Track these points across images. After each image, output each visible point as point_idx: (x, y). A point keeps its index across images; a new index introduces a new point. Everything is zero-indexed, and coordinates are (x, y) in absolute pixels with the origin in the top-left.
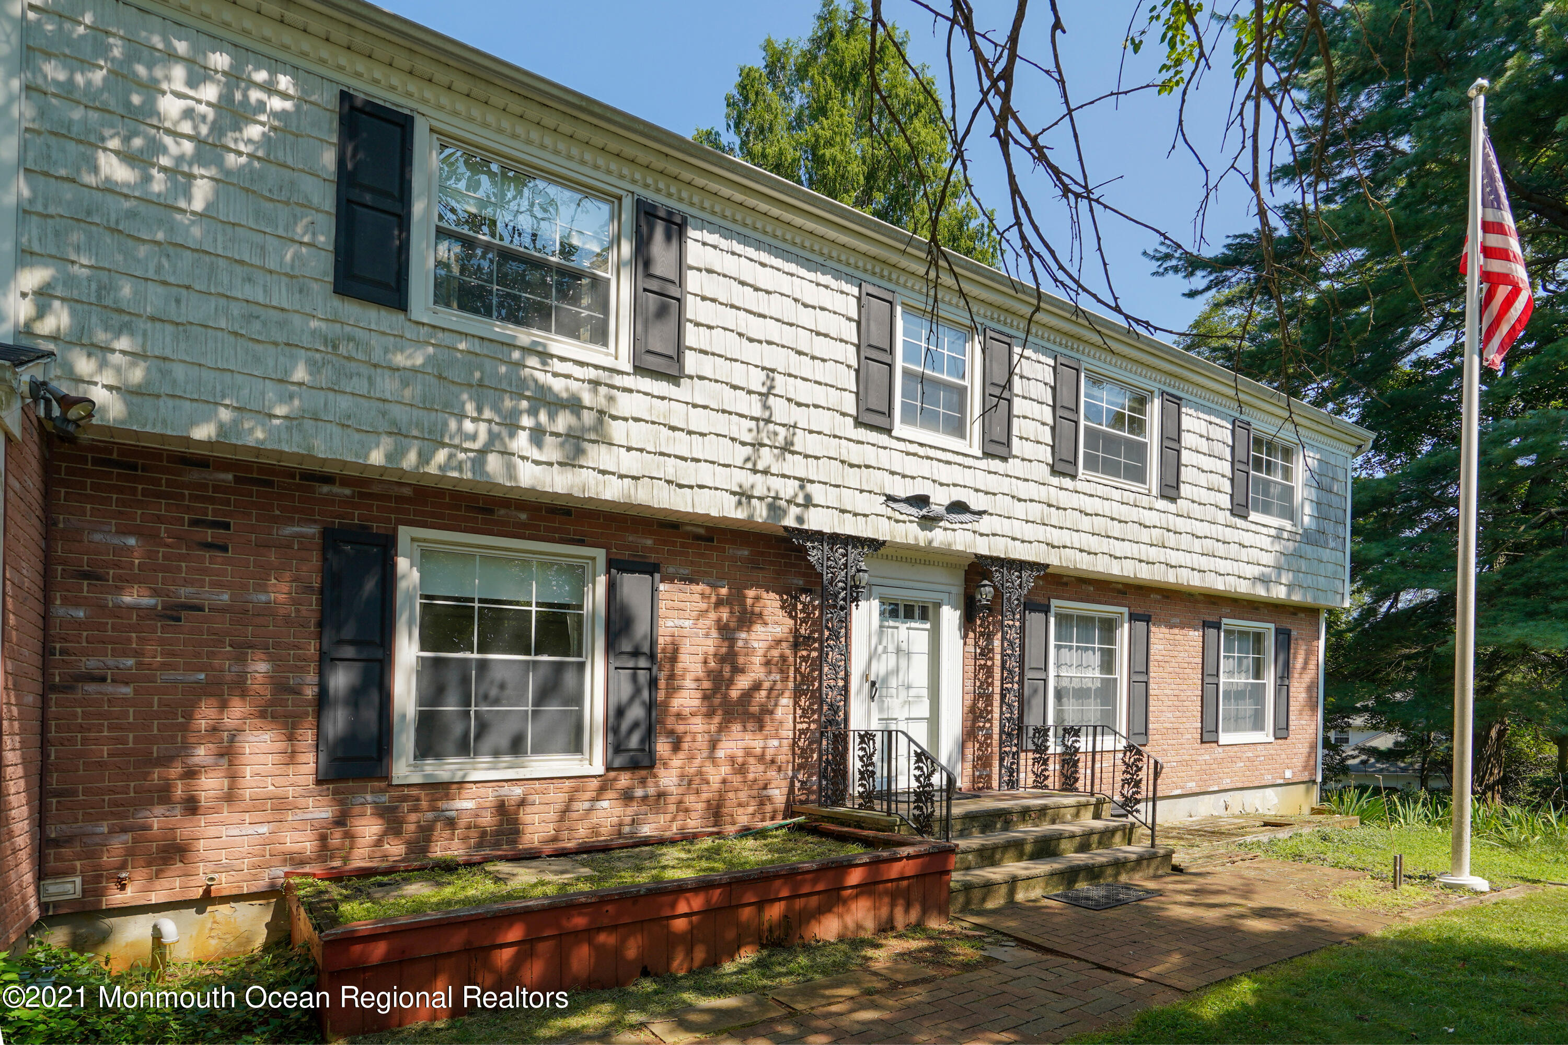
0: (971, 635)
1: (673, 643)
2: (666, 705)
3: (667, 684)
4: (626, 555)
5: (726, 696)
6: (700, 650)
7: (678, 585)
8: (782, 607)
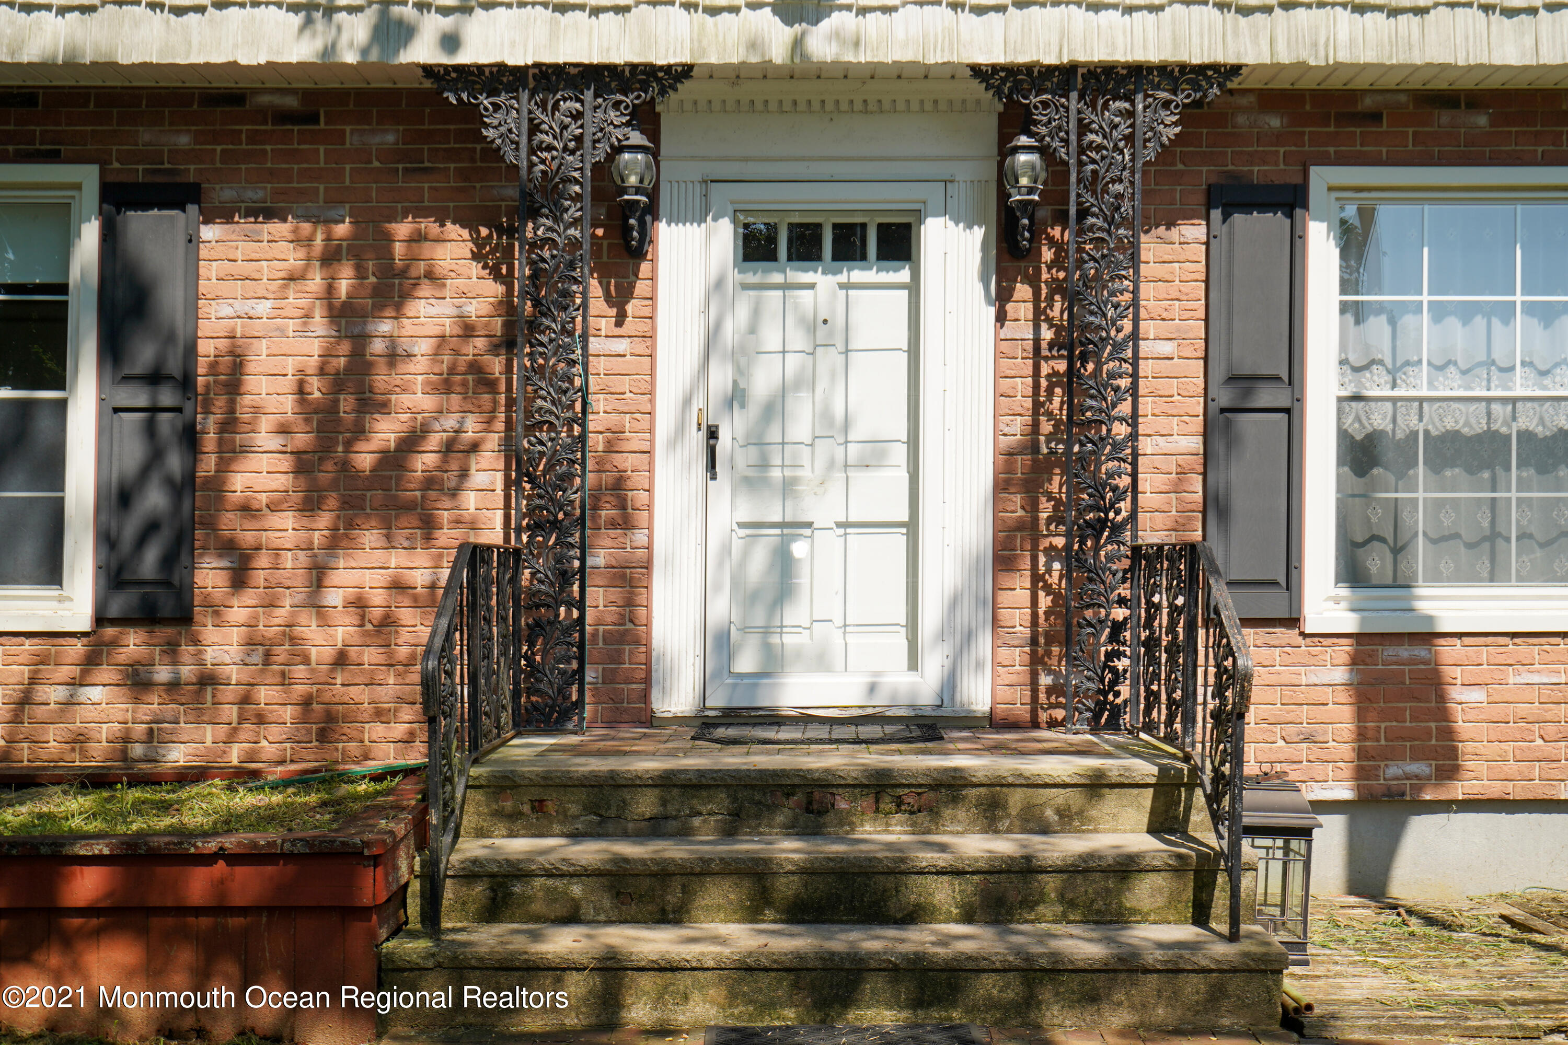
0: (1023, 291)
1: (232, 353)
2: (217, 486)
3: (220, 442)
4: (140, 172)
5: (345, 466)
6: (290, 366)
7: (244, 226)
8: (476, 257)
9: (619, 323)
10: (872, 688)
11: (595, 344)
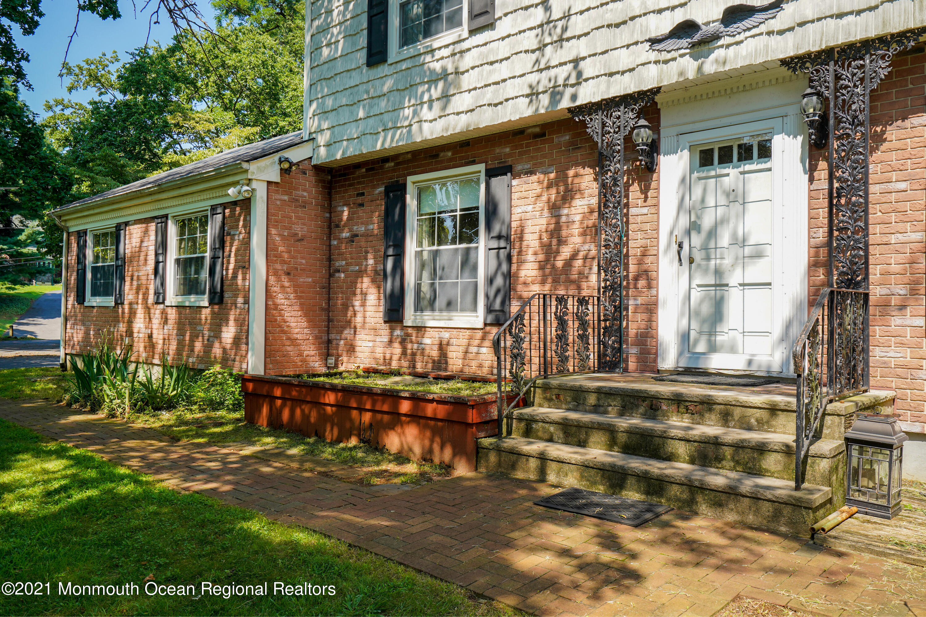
0: (823, 165)
1: (521, 226)
2: (517, 276)
3: (518, 259)
5: (554, 267)
6: (537, 229)
7: (524, 178)
8: (595, 180)
9: (645, 201)
10: (750, 362)
11: (632, 211)
